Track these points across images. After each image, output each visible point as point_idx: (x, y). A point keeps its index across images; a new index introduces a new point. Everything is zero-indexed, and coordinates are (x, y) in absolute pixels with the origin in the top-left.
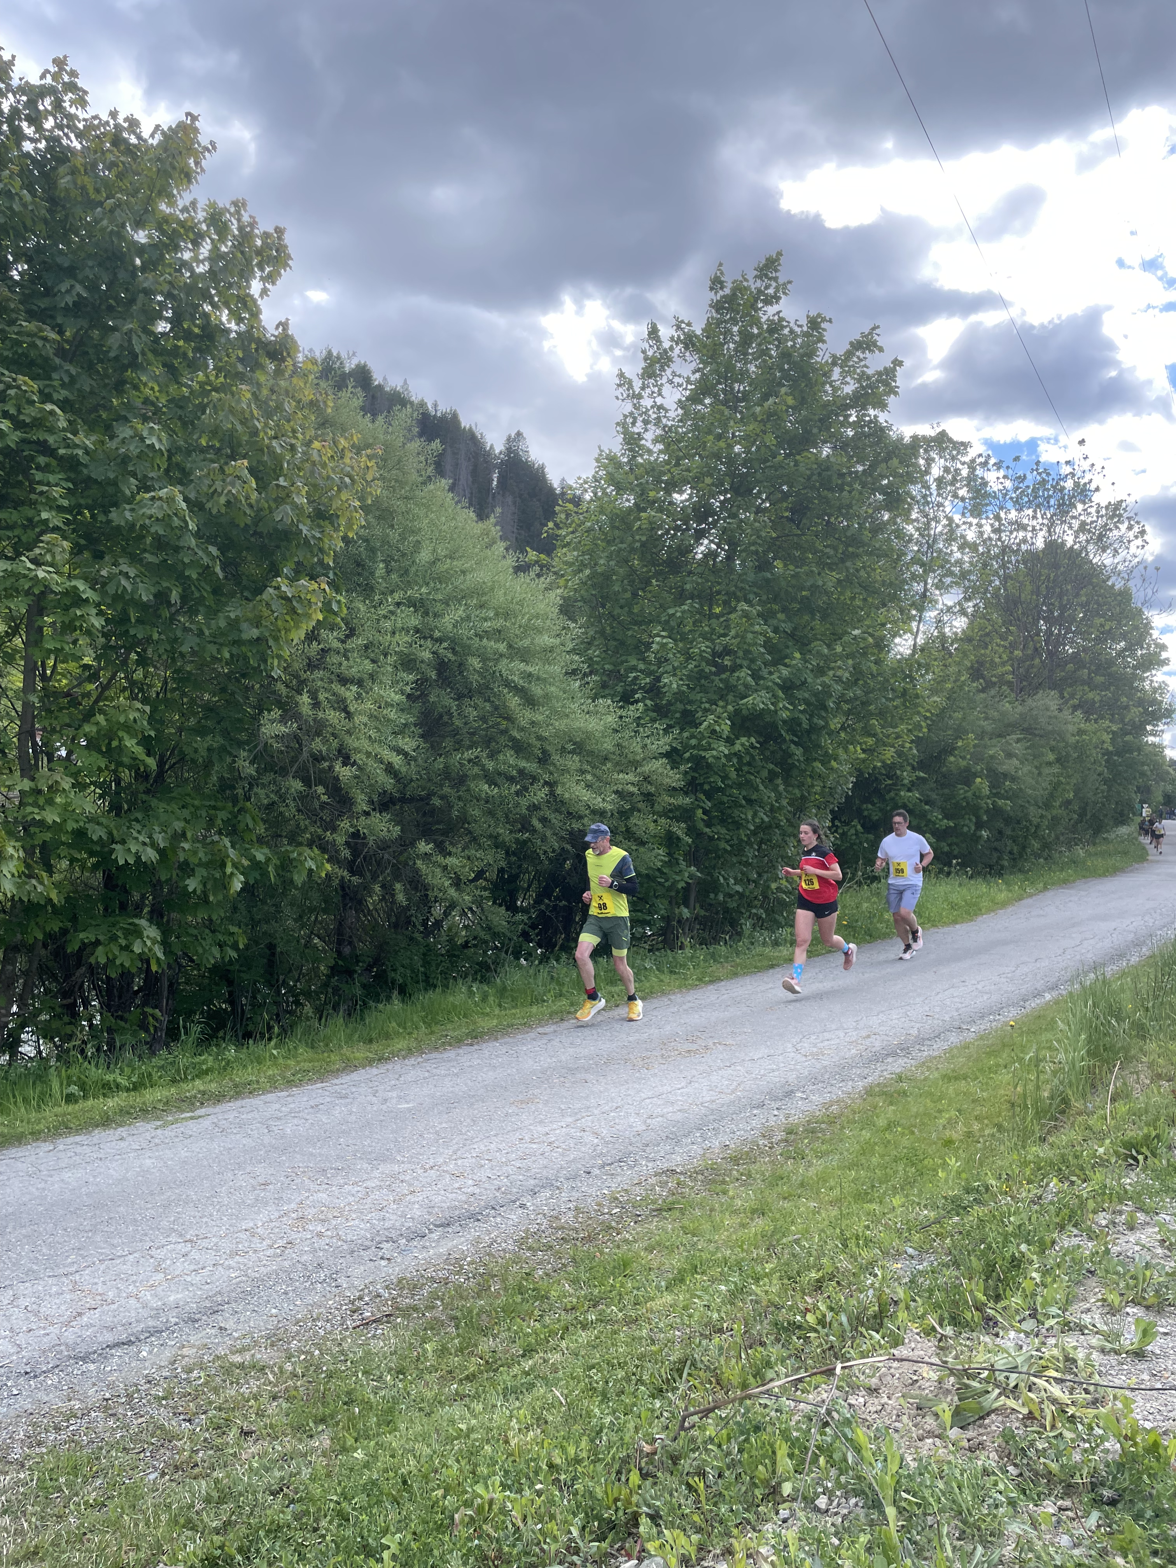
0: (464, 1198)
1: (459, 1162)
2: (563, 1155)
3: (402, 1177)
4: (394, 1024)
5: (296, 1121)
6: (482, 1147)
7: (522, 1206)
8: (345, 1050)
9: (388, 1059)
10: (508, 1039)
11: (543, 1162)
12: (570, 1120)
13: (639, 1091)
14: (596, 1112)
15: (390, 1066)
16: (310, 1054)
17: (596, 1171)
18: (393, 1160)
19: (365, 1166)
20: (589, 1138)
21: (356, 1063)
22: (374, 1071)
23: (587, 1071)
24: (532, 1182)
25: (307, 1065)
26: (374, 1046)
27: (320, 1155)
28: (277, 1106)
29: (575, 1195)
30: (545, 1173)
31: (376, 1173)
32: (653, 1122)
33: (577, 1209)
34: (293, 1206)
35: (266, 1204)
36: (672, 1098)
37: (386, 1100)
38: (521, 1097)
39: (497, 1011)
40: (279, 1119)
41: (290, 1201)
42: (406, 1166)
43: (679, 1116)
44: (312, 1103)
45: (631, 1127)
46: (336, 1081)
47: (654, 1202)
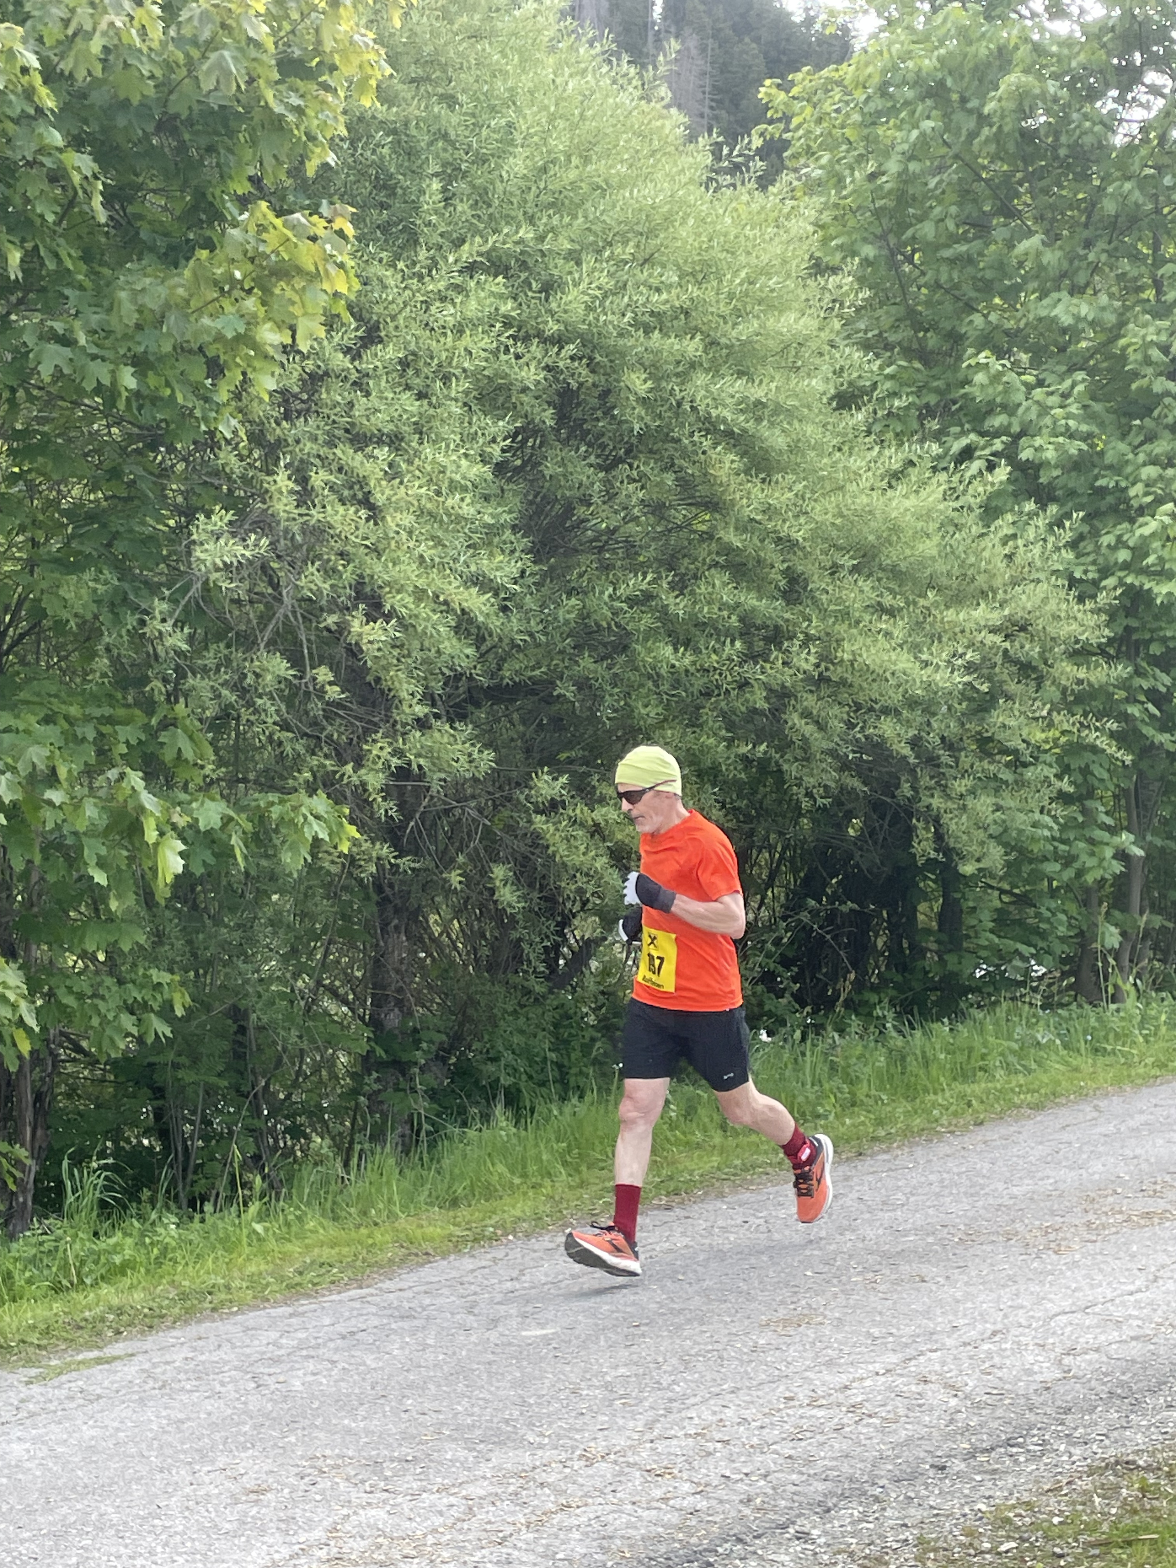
0: (674, 1518)
1: (660, 1446)
2: (882, 1430)
3: (542, 1477)
4: (501, 1168)
5: (311, 1366)
6: (707, 1415)
7: (803, 1536)
8: (403, 1222)
9: (494, 1238)
10: (746, 1196)
11: (839, 1445)
12: (893, 1359)
13: (1040, 1300)
14: (949, 1342)
15: (500, 1253)
16: (333, 1230)
17: (958, 1465)
18: (521, 1443)
19: (462, 1454)
20: (936, 1395)
21: (427, 1247)
22: (468, 1263)
23: (923, 1257)
24: (821, 1487)
25: (327, 1254)
26: (463, 1213)
27: (368, 1432)
28: (273, 1335)
29: (915, 1514)
30: (846, 1469)
31: (485, 1469)
32: (1079, 1364)
33: (921, 1541)
34: (319, 1534)
35: (263, 1531)
36: (1118, 1313)
37: (495, 1322)
38: (782, 1312)
39: (718, 1139)
40: (276, 1361)
41: (310, 1524)
42: (548, 1454)
43: (1136, 1350)
44: (340, 1328)
45: (1029, 1372)
46: (387, 1285)
47: (1092, 1528)
